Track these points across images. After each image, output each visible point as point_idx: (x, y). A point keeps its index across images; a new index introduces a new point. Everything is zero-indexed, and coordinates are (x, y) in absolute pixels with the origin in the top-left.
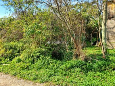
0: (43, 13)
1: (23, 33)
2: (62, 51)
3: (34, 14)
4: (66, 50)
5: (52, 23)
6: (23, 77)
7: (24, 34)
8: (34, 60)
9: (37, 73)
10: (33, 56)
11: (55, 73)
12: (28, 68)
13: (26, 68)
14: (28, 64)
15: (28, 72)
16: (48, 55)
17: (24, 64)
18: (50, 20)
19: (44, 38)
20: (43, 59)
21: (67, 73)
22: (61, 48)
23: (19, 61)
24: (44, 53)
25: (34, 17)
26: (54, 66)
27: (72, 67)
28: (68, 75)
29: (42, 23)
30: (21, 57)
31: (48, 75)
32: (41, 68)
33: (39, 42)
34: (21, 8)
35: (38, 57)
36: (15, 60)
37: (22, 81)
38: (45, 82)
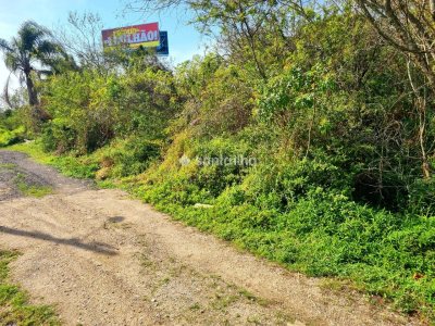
0: (323, 24)
1: (250, 108)
2: (401, 176)
3: (288, 33)
4: (418, 173)
5: (361, 63)
6: (250, 248)
7: (255, 111)
8: (284, 202)
9: (297, 243)
10: (281, 188)
11: (364, 253)
12: (265, 224)
13: (262, 224)
14: (265, 212)
15: (268, 236)
16: (339, 187)
17: (255, 209)
19: (324, 121)
20: (319, 198)
21: (419, 261)
22: (394, 163)
23: (239, 199)
24: (321, 179)
25: (290, 44)
26: (361, 229)
28: (424, 269)
29: (318, 66)
30: (243, 187)
31: (336, 257)
32: (308, 230)
33: (304, 137)
35: (300, 191)
36: (227, 194)
37: (249, 258)
38: (325, 275)
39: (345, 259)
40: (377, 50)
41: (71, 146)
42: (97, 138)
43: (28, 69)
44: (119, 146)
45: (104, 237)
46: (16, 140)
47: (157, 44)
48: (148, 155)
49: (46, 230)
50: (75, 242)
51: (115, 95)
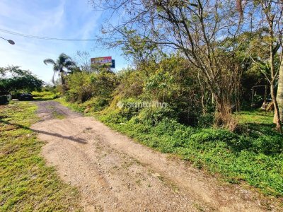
0: (170, 59)
1: (142, 88)
2: (196, 114)
3: (157, 62)
4: (201, 113)
5: (183, 73)
6: (140, 141)
7: (144, 89)
8: (154, 123)
9: (158, 139)
10: (153, 117)
11: (183, 143)
12: (147, 131)
13: (145, 131)
14: (147, 127)
15: (147, 136)
16: (174, 117)
17: (142, 126)
18: (178, 69)
19: (170, 93)
20: (166, 122)
21: (202, 146)
22: (193, 109)
23: (137, 121)
24: (167, 114)
25: (157, 65)
26: (182, 134)
27: (210, 139)
28: (204, 149)
29: (168, 73)
30: (139, 117)
31: (172, 145)
32: (162, 134)
33: (162, 99)
34: (141, 55)
35: (160, 119)
36: (133, 119)
37: (140, 145)
38: (168, 152)
39: (176, 146)
40: (188, 69)
41: (76, 100)
42: (86, 97)
43: (62, 71)
44: (94, 100)
45: (83, 136)
46: (57, 97)
47: (111, 64)
48: (105, 104)
49: (60, 133)
50: (71, 138)
51: (93, 81)
